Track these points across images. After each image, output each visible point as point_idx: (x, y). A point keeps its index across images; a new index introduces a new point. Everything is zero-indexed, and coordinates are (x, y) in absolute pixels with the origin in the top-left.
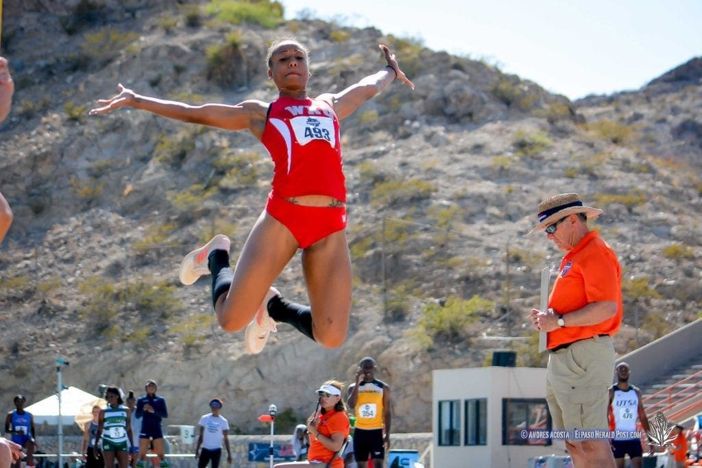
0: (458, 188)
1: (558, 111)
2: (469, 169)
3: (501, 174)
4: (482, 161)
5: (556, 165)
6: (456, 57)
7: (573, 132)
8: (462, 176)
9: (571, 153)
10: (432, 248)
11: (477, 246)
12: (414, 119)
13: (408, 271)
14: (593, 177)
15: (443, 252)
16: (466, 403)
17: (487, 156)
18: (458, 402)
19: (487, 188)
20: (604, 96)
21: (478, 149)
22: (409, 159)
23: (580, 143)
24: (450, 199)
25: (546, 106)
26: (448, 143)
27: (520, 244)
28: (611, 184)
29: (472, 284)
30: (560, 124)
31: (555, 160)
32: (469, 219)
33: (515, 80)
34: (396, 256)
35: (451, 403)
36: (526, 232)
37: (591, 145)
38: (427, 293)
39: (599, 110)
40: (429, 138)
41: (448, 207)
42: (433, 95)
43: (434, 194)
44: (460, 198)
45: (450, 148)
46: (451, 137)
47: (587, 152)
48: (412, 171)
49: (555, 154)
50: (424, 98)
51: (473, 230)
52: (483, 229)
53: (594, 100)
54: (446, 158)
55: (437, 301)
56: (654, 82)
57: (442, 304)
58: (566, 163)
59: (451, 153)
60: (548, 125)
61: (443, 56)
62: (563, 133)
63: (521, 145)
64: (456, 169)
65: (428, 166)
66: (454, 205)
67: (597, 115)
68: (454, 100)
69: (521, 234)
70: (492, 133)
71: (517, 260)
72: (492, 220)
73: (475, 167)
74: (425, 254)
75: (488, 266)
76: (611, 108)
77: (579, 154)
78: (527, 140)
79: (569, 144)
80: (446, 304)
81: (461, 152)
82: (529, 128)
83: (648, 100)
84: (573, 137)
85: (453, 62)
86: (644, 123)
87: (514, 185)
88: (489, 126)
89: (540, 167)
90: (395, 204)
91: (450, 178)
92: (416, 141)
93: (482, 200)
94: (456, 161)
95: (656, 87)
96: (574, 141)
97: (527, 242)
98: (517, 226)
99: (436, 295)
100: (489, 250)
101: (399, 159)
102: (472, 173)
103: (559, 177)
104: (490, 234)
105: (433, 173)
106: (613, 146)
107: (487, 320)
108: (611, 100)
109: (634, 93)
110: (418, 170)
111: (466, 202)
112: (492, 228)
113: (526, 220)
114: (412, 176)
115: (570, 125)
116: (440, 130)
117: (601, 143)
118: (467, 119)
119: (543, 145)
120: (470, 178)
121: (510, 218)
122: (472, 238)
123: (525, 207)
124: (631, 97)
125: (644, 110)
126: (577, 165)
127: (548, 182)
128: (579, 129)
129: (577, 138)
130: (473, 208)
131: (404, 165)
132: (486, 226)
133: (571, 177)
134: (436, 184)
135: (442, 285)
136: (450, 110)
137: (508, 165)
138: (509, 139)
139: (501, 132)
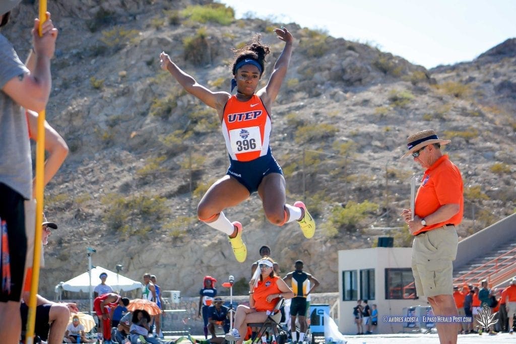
0: (353, 129)
1: (418, 76)
2: (360, 116)
3: (381, 119)
4: (368, 111)
5: (417, 112)
6: (350, 42)
7: (429, 90)
8: (355, 121)
9: (427, 104)
10: (336, 169)
11: (366, 167)
12: (322, 84)
13: (321, 185)
14: (443, 120)
15: (343, 172)
16: (361, 272)
17: (371, 107)
18: (356, 272)
19: (372, 128)
20: (449, 66)
21: (366, 102)
22: (320, 111)
23: (433, 97)
24: (348, 137)
25: (410, 73)
26: (346, 99)
27: (395, 165)
28: (455, 124)
29: (363, 193)
30: (420, 85)
31: (417, 109)
32: (361, 150)
33: (389, 56)
34: (313, 175)
35: (351, 272)
36: (399, 158)
37: (441, 99)
38: (334, 199)
39: (446, 75)
40: (333, 96)
41: (347, 141)
42: (334, 68)
43: (337, 133)
44: (354, 136)
45: (347, 103)
46: (348, 95)
47: (438, 103)
48: (322, 119)
49: (417, 105)
50: (329, 69)
51: (364, 157)
52: (370, 156)
53: (442, 69)
54: (345, 109)
55: (340, 204)
56: (482, 56)
57: (344, 206)
58: (424, 111)
59: (348, 106)
60: (412, 86)
61: (341, 41)
62: (422, 91)
63: (394, 99)
64: (352, 116)
65: (333, 114)
66: (351, 141)
67: (445, 79)
68: (349, 71)
69: (395, 158)
70: (375, 92)
71: (393, 176)
72: (376, 149)
73: (364, 115)
74: (332, 174)
75: (374, 180)
76: (454, 74)
77: (433, 104)
78: (398, 95)
79: (426, 98)
80: (347, 206)
81: (354, 105)
82: (400, 89)
83: (478, 68)
84: (429, 94)
85: (348, 45)
86: (476, 83)
87: (390, 127)
88: (373, 88)
89: (407, 114)
90: (311, 140)
91: (348, 123)
92: (324, 99)
93: (369, 136)
94: (351, 111)
95: (483, 59)
96: (429, 96)
97: (399, 164)
98: (393, 154)
99: (340, 201)
100: (374, 170)
101: (313, 110)
102: (362, 119)
103: (420, 120)
104: (375, 159)
105: (336, 119)
106: (456, 99)
107: (374, 217)
108: (453, 68)
109: (469, 63)
110: (326, 118)
111: (359, 138)
112: (376, 155)
113: (398, 149)
114: (322, 121)
115: (427, 86)
117: (446, 97)
118: (358, 83)
119: (409, 99)
120: (361, 122)
121: (388, 148)
122: (362, 162)
123: (397, 141)
124: (467, 66)
125: (476, 74)
126: (432, 112)
127: (413, 124)
128: (432, 88)
129: (431, 94)
130: (364, 142)
131: (316, 114)
132: (372, 154)
133: (428, 120)
134: (339, 127)
135: (344, 194)
136: (346, 77)
137: (386, 113)
138: (386, 95)
139: (380, 91)
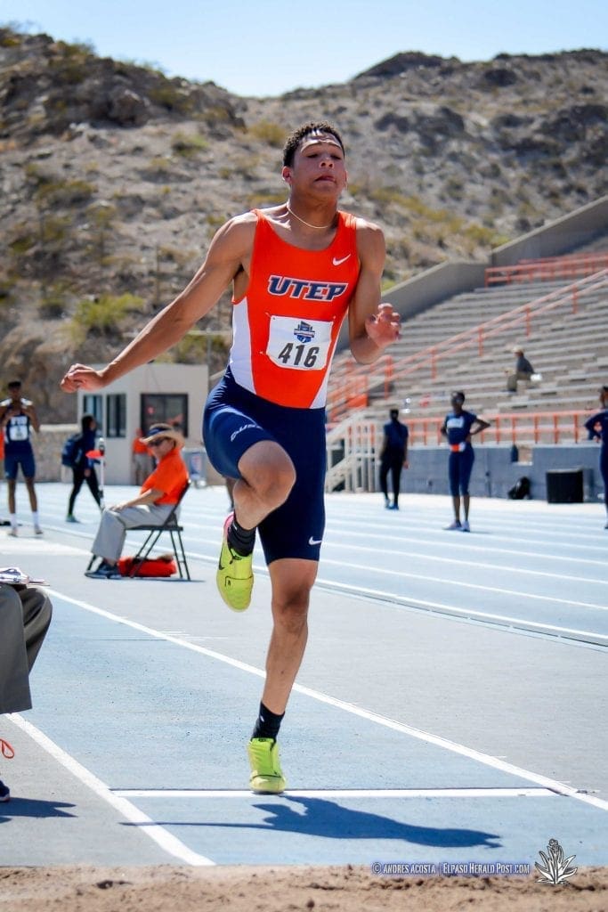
0: (116, 189)
1: (217, 114)
2: (129, 171)
3: (159, 175)
4: (142, 163)
5: (211, 166)
6: (121, 64)
7: (230, 135)
8: (122, 177)
9: (227, 155)
10: (90, 247)
11: (132, 245)
12: (78, 122)
13: (67, 269)
14: (249, 179)
15: (100, 251)
16: (108, 398)
17: (147, 157)
18: (101, 397)
19: (146, 189)
21: (138, 150)
22: (73, 162)
23: (237, 145)
24: (110, 200)
25: (206, 111)
26: (110, 145)
27: (174, 243)
28: (262, 185)
29: (127, 281)
30: (218, 127)
31: (211, 162)
32: (130, 217)
33: (178, 82)
34: (55, 256)
35: (95, 398)
36: (181, 230)
37: (247, 148)
38: (83, 289)
40: (93, 140)
41: (107, 208)
42: (98, 100)
43: (94, 195)
44: (120, 198)
45: (112, 151)
46: (113, 140)
47: (242, 154)
48: (74, 173)
49: (211, 156)
50: (88, 102)
51: (129, 229)
52: (140, 228)
54: (108, 159)
55: (92, 298)
56: (361, 75)
57: (96, 301)
58: (222, 165)
59: (113, 155)
60: (207, 129)
61: (108, 62)
62: (220, 137)
63: (180, 148)
64: (116, 171)
65: (90, 168)
66: (113, 205)
68: (117, 105)
69: (175, 233)
70: (152, 136)
71: (170, 257)
72: (149, 219)
73: (136, 170)
74: (83, 253)
75: (144, 263)
76: (316, 101)
77: (234, 156)
78: (185, 142)
79: (225, 146)
80: (101, 301)
81: (122, 154)
82: (188, 130)
83: (354, 95)
84: (230, 141)
85: (117, 67)
87: (172, 186)
88: (149, 128)
89: (196, 168)
90: (57, 204)
91: (111, 180)
92: (79, 144)
93: (139, 201)
94: (117, 163)
95: (363, 81)
96: (232, 145)
97: (180, 241)
98: (173, 224)
99: (91, 292)
100: (144, 248)
101: (63, 161)
102: (132, 175)
103: (213, 177)
104: (146, 234)
105: (93, 173)
106: (269, 148)
107: (139, 316)
109: (341, 86)
110: (80, 172)
111: (124, 202)
112: (149, 228)
113: (182, 220)
114: (74, 177)
115: (230, 128)
116: (102, 133)
117: (256, 145)
118: (130, 123)
119: (200, 148)
120: (129, 180)
121: (167, 217)
122: (128, 237)
123: (181, 207)
124: (337, 91)
125: (348, 103)
126: (233, 167)
127: (204, 183)
128: (238, 133)
129: (234, 141)
130: (132, 207)
131: (67, 166)
132: (143, 226)
133: (226, 177)
134: (97, 186)
135: (99, 282)
136: (114, 114)
137: (167, 167)
138: (169, 140)
139: (162, 135)
